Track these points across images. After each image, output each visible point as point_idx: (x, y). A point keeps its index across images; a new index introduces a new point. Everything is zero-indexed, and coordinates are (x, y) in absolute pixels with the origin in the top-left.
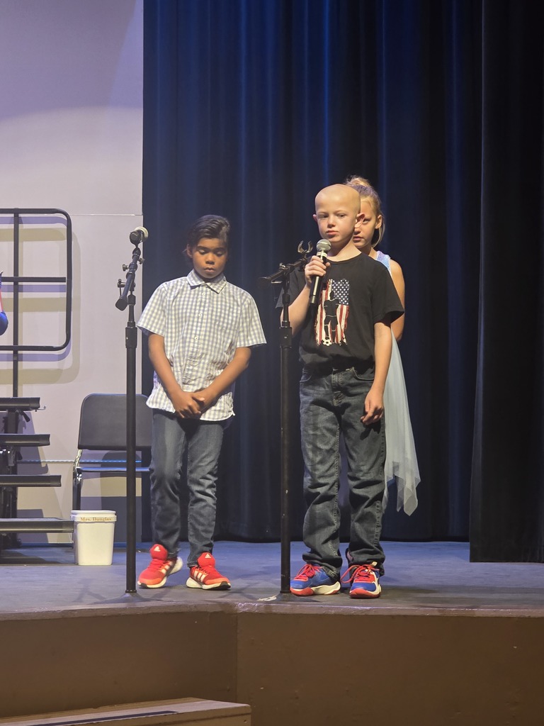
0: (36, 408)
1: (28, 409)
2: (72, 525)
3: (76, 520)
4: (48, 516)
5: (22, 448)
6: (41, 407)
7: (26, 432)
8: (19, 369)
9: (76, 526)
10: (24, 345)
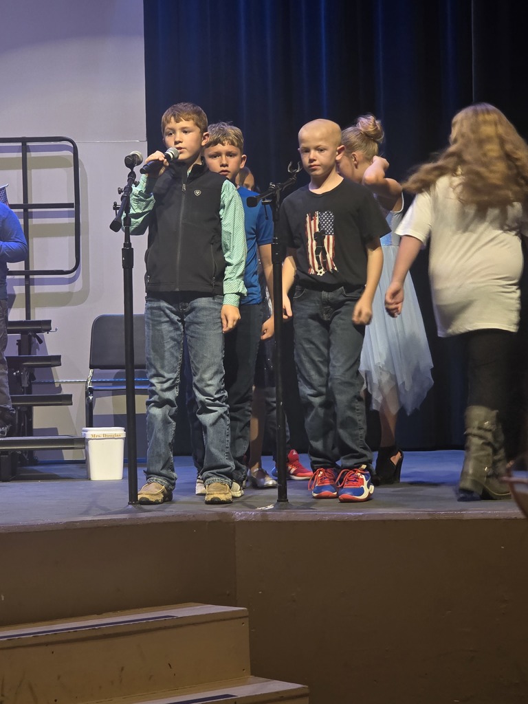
0: (48, 330)
1: (40, 331)
2: (83, 442)
3: (87, 437)
4: (63, 434)
5: (36, 369)
6: (53, 329)
7: (39, 354)
8: (31, 293)
9: (87, 443)
10: (35, 270)
